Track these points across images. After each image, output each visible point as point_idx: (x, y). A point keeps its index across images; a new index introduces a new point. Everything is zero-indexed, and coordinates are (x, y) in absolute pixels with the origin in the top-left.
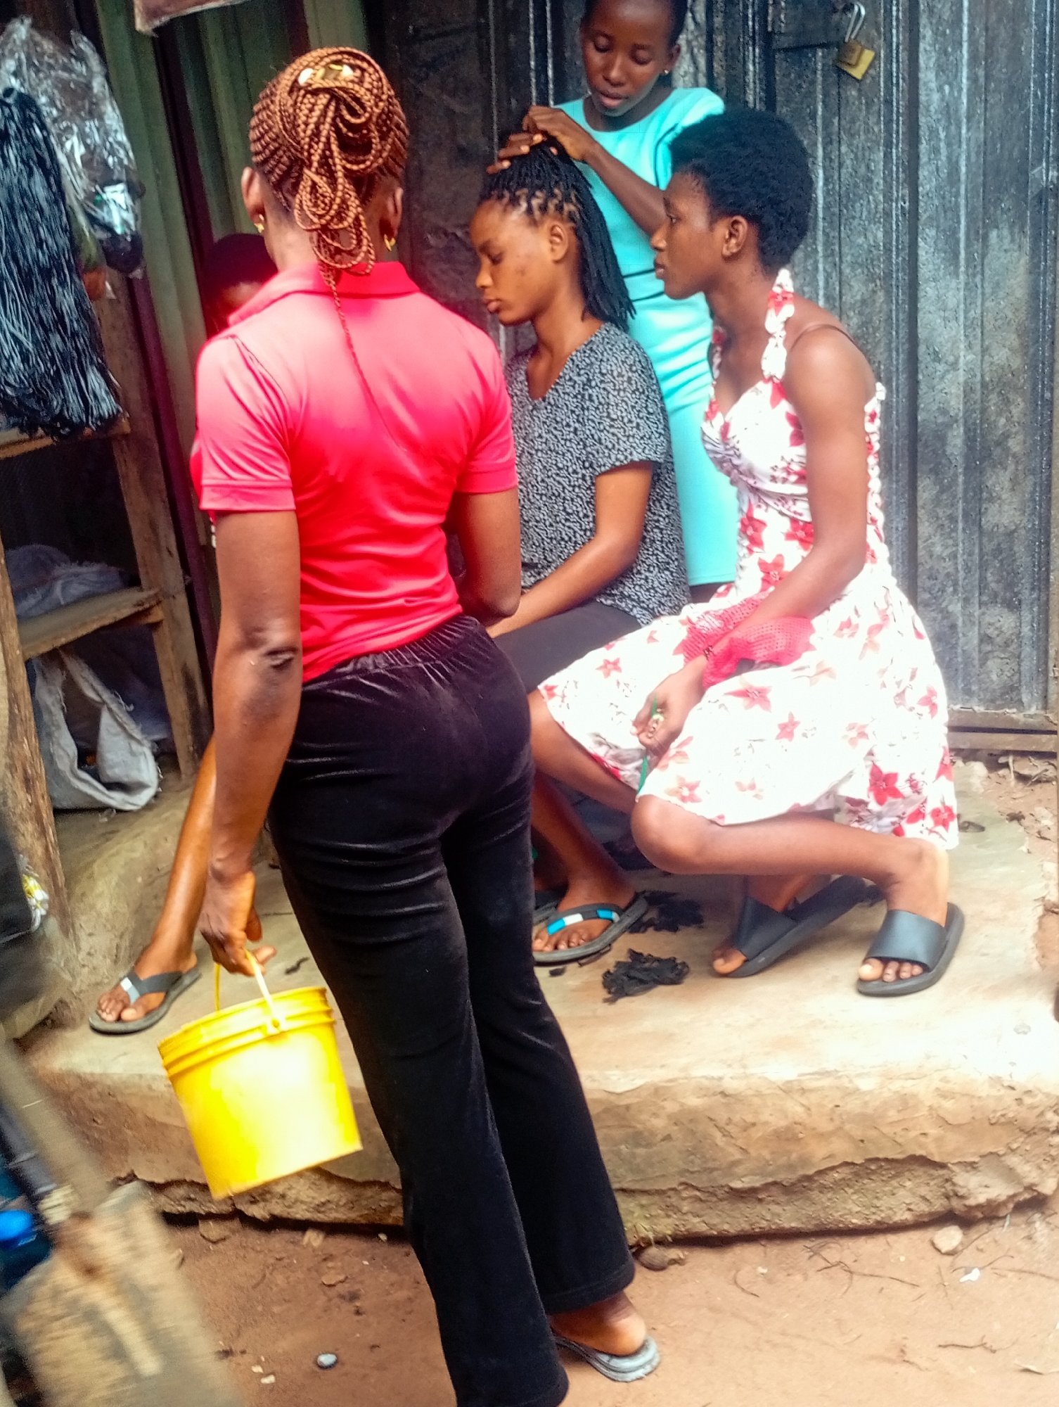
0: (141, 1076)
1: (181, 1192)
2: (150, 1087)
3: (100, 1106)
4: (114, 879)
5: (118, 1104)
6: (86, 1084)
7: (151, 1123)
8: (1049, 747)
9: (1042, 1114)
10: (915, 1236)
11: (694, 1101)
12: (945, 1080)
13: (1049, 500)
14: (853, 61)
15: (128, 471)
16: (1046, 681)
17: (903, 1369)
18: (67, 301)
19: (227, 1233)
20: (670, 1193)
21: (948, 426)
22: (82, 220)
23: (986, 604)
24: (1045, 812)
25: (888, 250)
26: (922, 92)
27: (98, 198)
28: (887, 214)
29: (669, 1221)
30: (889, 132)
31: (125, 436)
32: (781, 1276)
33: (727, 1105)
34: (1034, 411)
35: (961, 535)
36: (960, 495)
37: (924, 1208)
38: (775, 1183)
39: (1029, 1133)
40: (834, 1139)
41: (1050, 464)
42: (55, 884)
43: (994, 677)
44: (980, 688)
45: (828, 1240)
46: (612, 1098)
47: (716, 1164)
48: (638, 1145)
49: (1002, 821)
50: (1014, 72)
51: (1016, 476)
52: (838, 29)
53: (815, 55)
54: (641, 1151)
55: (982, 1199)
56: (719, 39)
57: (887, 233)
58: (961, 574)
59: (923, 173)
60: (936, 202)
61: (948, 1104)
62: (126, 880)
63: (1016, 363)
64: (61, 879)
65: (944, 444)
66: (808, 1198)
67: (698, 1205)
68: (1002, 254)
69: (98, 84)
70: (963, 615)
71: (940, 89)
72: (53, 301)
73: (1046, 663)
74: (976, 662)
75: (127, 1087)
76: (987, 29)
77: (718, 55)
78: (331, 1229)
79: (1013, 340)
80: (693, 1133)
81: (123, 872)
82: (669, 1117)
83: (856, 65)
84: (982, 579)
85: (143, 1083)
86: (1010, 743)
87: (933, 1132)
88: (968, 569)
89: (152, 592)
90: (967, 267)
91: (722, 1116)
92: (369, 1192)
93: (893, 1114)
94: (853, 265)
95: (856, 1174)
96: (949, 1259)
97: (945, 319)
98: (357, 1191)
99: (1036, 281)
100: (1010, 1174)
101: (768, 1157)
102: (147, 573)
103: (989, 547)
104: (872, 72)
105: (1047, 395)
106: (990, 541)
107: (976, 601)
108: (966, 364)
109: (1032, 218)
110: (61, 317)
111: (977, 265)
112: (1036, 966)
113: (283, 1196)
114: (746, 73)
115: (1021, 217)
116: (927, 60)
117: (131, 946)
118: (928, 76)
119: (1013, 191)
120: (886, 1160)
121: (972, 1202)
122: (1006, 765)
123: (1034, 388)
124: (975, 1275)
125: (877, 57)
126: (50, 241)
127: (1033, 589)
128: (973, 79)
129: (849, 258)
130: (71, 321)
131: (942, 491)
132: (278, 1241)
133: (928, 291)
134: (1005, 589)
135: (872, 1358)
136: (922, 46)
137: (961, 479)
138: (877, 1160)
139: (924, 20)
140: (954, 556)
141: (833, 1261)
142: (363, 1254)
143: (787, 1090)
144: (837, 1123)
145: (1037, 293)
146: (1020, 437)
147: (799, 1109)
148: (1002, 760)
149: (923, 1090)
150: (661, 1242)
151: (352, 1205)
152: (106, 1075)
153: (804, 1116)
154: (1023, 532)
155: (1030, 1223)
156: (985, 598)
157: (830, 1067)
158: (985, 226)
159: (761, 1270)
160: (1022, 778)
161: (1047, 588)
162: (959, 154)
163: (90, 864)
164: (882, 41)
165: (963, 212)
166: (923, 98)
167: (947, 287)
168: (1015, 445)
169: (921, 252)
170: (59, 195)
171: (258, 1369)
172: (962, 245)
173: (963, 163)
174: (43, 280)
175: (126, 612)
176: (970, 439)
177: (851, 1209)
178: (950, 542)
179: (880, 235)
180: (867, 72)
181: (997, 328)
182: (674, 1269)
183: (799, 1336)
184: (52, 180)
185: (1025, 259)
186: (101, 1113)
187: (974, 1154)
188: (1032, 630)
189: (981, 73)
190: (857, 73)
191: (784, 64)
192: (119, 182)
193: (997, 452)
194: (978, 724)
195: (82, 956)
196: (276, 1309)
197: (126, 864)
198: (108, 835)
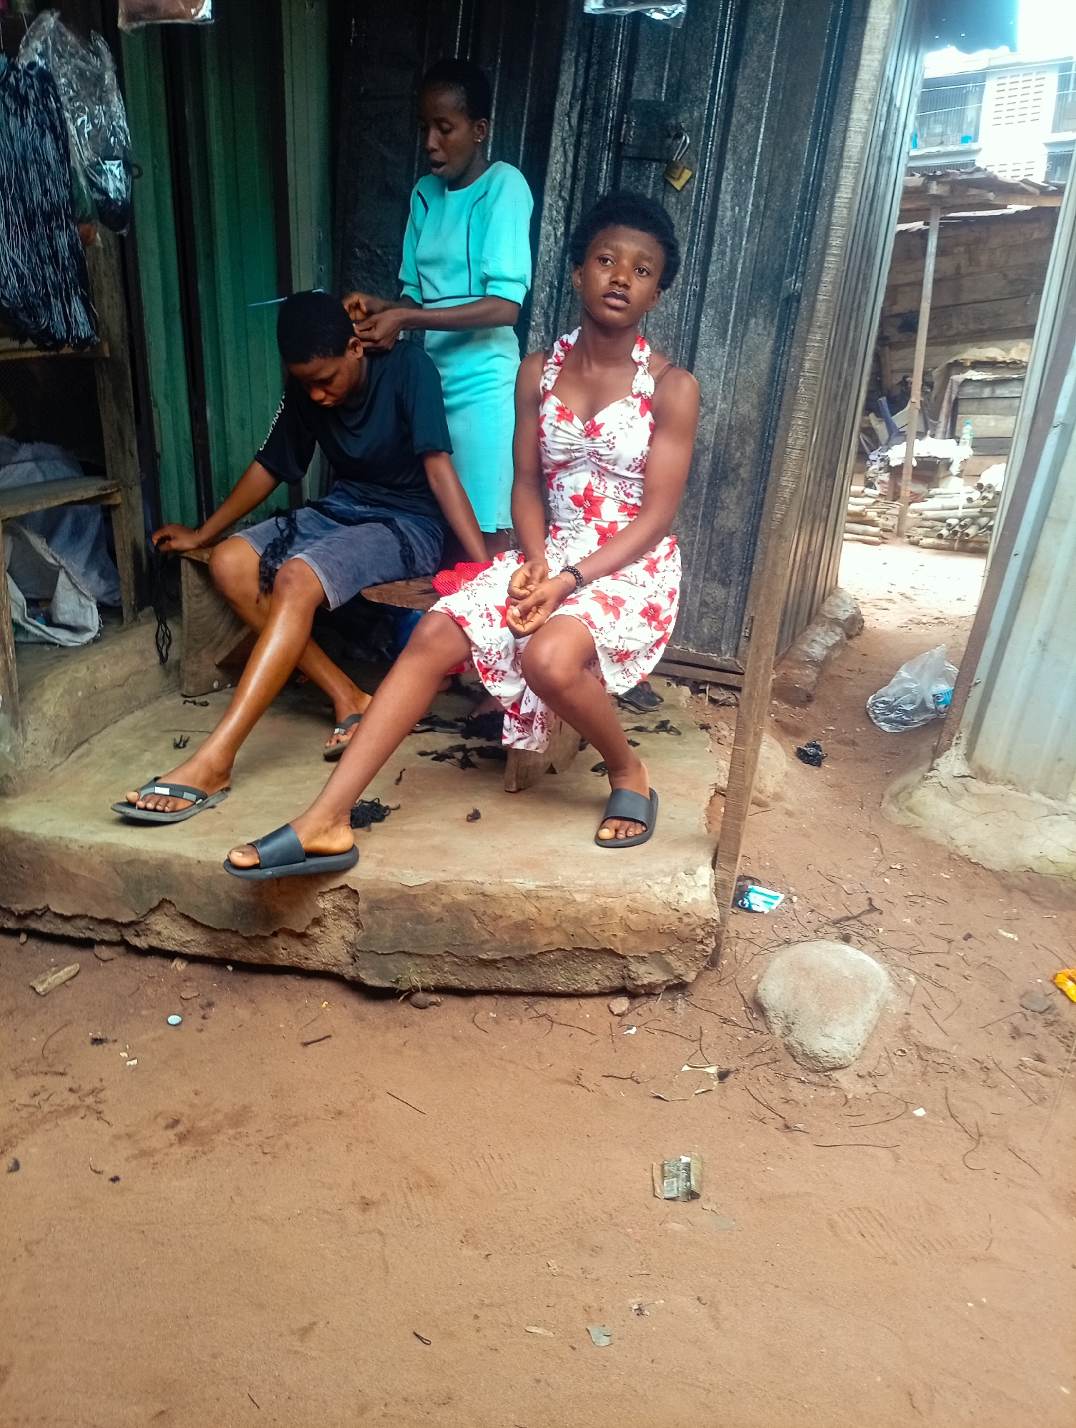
0: (61, 838)
1: (82, 923)
2: (67, 846)
3: (27, 856)
4: (60, 691)
5: (42, 857)
6: (18, 838)
7: (66, 873)
8: (734, 683)
9: (694, 929)
10: (598, 1001)
11: (462, 897)
12: (633, 900)
13: (761, 514)
14: (676, 176)
15: (105, 386)
16: (739, 638)
17: (578, 1089)
18: (63, 240)
19: (114, 956)
20: (437, 958)
21: (702, 452)
22: (83, 182)
23: (708, 580)
24: (725, 726)
25: (680, 320)
26: (720, 208)
27: (98, 167)
28: (684, 293)
29: (434, 976)
30: (693, 232)
31: (106, 359)
32: (505, 1020)
33: (485, 902)
34: (760, 451)
35: (699, 530)
36: (702, 502)
37: (608, 983)
38: (510, 958)
39: (682, 940)
40: (555, 932)
41: (765, 489)
42: (11, 690)
43: (706, 631)
44: (695, 637)
45: (540, 998)
46: (405, 889)
47: (472, 941)
48: (419, 923)
49: (695, 728)
50: (784, 206)
51: (741, 494)
52: (670, 150)
53: (650, 166)
54: (420, 927)
55: (645, 982)
56: (585, 141)
57: (681, 307)
58: (695, 557)
59: (712, 268)
60: (718, 290)
61: (633, 917)
62: (69, 692)
63: (754, 415)
64: (16, 688)
65: (697, 465)
66: (531, 970)
67: (455, 967)
68: (756, 336)
69: (109, 78)
70: (692, 585)
71: (733, 209)
72: (51, 239)
73: (741, 626)
74: (695, 619)
75: (49, 845)
76: (771, 171)
77: (583, 153)
78: (192, 959)
79: (754, 398)
80: (459, 919)
81: (67, 686)
82: (444, 906)
83: (679, 179)
84: (708, 562)
85: (62, 843)
86: (709, 677)
87: (621, 934)
88: (700, 554)
89: (114, 482)
90: (731, 341)
91: (480, 909)
92: (223, 936)
93: (595, 920)
94: (656, 326)
95: (565, 957)
96: (619, 1018)
97: (711, 376)
98: (215, 934)
99: (776, 359)
100: (667, 967)
101: (508, 940)
102: (112, 467)
103: (716, 540)
104: (688, 186)
105: (771, 441)
106: (718, 536)
107: (702, 577)
108: (721, 410)
109: (780, 315)
110: (55, 253)
111: (738, 341)
112: (704, 830)
113: (159, 933)
114: (600, 171)
115: (772, 312)
116: (727, 186)
117: (67, 742)
118: (726, 198)
119: (770, 292)
120: (587, 950)
121: (639, 983)
122: (704, 691)
123: (763, 433)
124: (633, 1031)
125: (693, 177)
126: (53, 191)
127: (740, 574)
128: (756, 205)
129: (653, 320)
130: (63, 258)
131: (691, 497)
132: (152, 964)
133: (703, 353)
134: (722, 571)
135: (558, 1080)
136: (725, 174)
137: (704, 491)
138: (581, 948)
139: (728, 156)
140: (692, 543)
141: (541, 1013)
142: (214, 979)
143: (528, 895)
144: (558, 922)
145: (775, 368)
146: (748, 468)
147: (534, 910)
148: (702, 687)
149: (618, 906)
150: (426, 990)
151: (208, 944)
152: (34, 834)
153: (536, 915)
154: (740, 534)
155: (674, 1000)
156: (707, 576)
157: (558, 883)
158: (748, 314)
159: (491, 1014)
160: (712, 701)
161: (750, 574)
162: (738, 260)
163: (41, 678)
164: (698, 165)
165: (734, 302)
166: (720, 213)
167: (716, 354)
168: (744, 472)
169: (702, 325)
170: (65, 156)
171: (124, 1055)
172: (730, 325)
173: (740, 266)
174: (44, 222)
175: (91, 493)
176: (715, 463)
177: (560, 981)
178: (691, 533)
179: (676, 307)
180: (684, 186)
181: (746, 389)
182: (432, 1008)
183: (511, 1062)
184: (60, 143)
185: (771, 343)
186: (28, 861)
187: (645, 952)
188: (735, 602)
189: (762, 202)
190: (678, 185)
191: (628, 169)
192: (116, 158)
193: (731, 476)
194: (690, 661)
195: (28, 744)
196: (144, 1013)
197: (71, 681)
198: (59, 659)
